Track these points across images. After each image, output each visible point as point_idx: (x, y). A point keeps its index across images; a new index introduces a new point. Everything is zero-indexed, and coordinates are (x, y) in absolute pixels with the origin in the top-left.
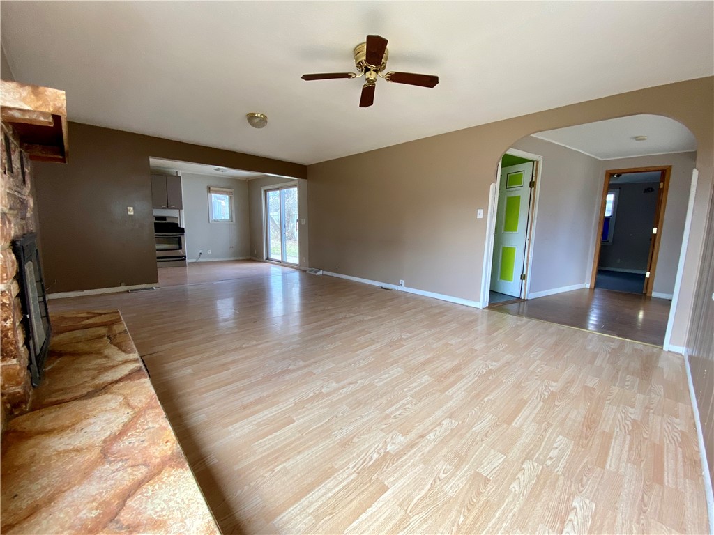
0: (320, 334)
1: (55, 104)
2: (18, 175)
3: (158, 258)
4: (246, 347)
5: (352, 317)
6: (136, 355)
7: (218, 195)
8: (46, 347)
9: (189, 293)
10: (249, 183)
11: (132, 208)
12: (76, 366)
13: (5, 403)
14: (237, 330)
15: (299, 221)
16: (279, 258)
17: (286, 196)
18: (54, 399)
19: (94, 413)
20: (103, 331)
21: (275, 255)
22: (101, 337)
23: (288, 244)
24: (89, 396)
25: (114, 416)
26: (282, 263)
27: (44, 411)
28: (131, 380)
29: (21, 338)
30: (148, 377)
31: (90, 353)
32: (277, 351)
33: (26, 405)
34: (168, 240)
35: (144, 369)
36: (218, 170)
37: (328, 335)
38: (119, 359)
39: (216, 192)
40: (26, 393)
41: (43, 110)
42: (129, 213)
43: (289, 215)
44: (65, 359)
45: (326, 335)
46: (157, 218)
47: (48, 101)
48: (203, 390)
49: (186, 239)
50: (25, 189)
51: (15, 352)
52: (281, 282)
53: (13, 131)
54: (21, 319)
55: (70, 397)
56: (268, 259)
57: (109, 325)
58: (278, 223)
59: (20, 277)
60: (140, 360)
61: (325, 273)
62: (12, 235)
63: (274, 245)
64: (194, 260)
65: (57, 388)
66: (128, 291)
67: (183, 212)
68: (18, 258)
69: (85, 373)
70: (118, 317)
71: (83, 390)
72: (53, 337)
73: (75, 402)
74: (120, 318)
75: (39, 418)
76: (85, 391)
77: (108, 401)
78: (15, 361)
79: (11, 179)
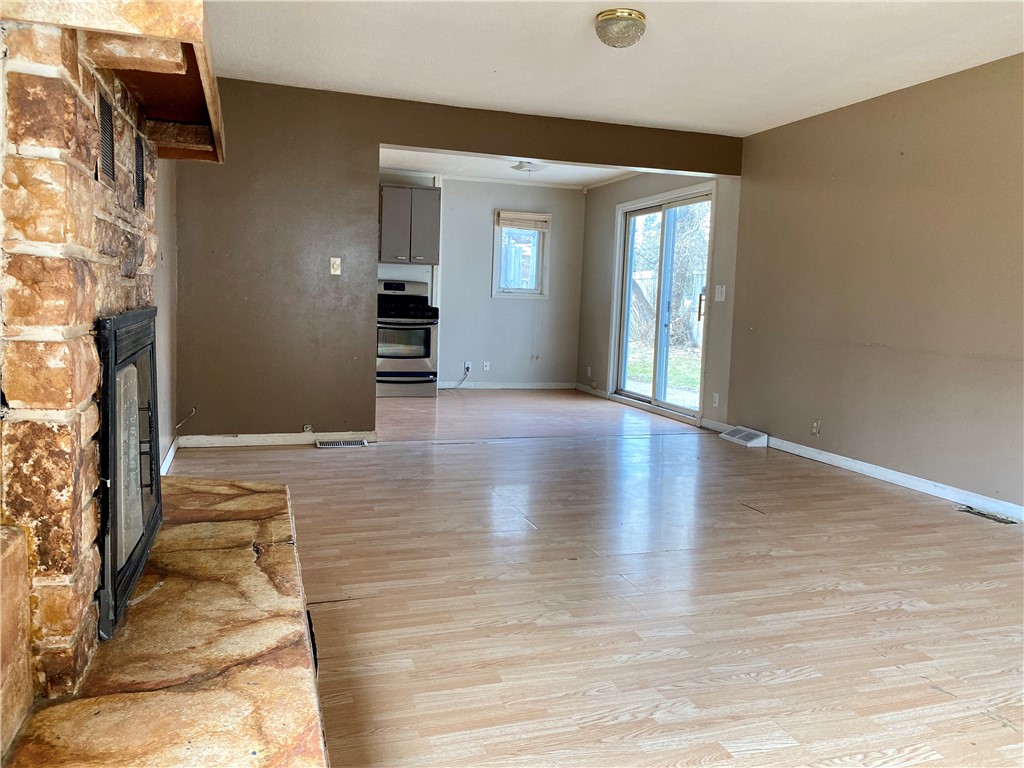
0: (752, 631)
1: (182, 19)
2: (127, 185)
3: (380, 374)
4: (544, 628)
5: (860, 592)
6: (296, 603)
7: (516, 231)
8: (143, 552)
9: (436, 461)
10: (588, 197)
11: (338, 261)
12: (184, 605)
13: (37, 670)
14: (526, 575)
15: (709, 291)
16: (646, 390)
17: (678, 226)
18: (128, 679)
19: (192, 732)
20: (249, 531)
21: (638, 384)
22: (242, 545)
23: (675, 355)
24: (190, 685)
25: (226, 753)
26: (652, 405)
27: (104, 703)
28: (278, 666)
29: (88, 528)
30: (312, 665)
31: (216, 580)
32: (625, 657)
33: (74, 683)
34: (404, 335)
35: (308, 643)
36: (520, 167)
37: (779, 638)
38: (265, 605)
39: (512, 222)
40: (78, 654)
41: (162, 32)
42: (333, 272)
43: (683, 278)
44: (172, 585)
45: (771, 639)
46: (389, 285)
47: (169, 13)
48: (432, 723)
49: (440, 333)
50: (143, 216)
51: (69, 559)
52: (647, 458)
53: (124, 91)
54: (95, 488)
55: (158, 680)
56: (618, 391)
57: (261, 518)
58: (651, 300)
59: (104, 399)
60: (305, 616)
61: (776, 443)
62: (98, 309)
63: (637, 355)
64: (452, 385)
65: (138, 651)
66: (314, 445)
67: (439, 269)
68: (104, 356)
69: (196, 626)
70: (281, 504)
71: (185, 667)
72: (163, 529)
73: (162, 695)
74: (285, 507)
75: (89, 717)
76: (187, 671)
77: (223, 708)
78: (66, 579)
79: (110, 192)
